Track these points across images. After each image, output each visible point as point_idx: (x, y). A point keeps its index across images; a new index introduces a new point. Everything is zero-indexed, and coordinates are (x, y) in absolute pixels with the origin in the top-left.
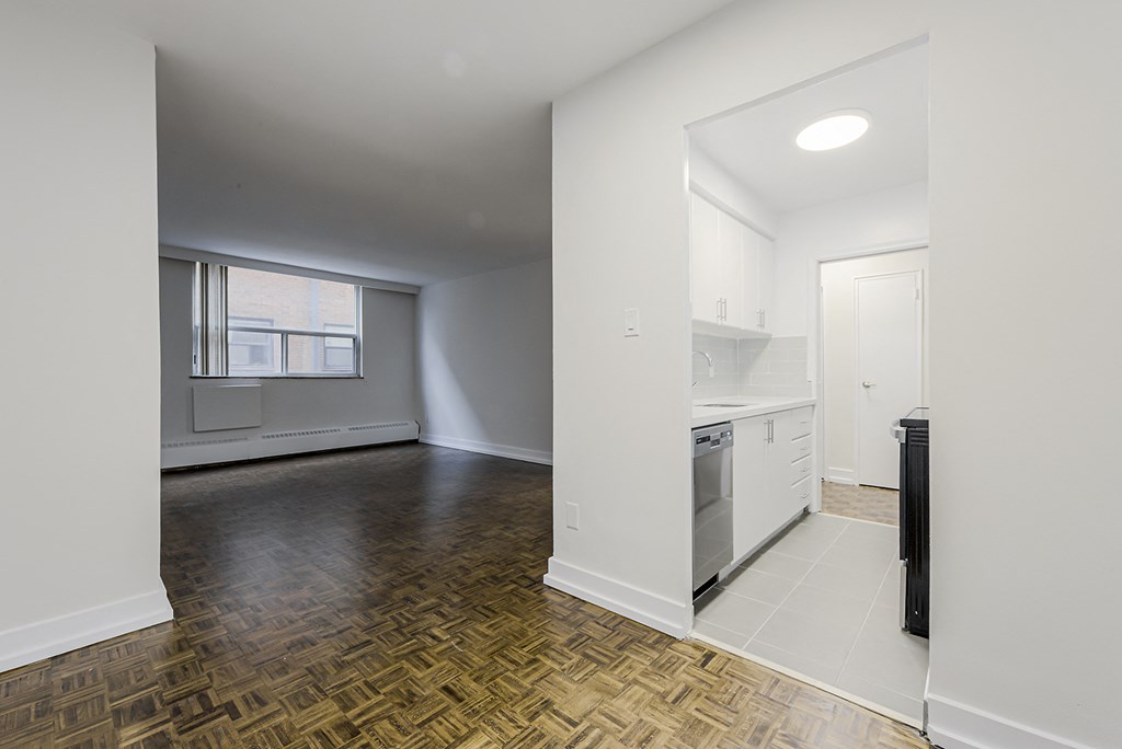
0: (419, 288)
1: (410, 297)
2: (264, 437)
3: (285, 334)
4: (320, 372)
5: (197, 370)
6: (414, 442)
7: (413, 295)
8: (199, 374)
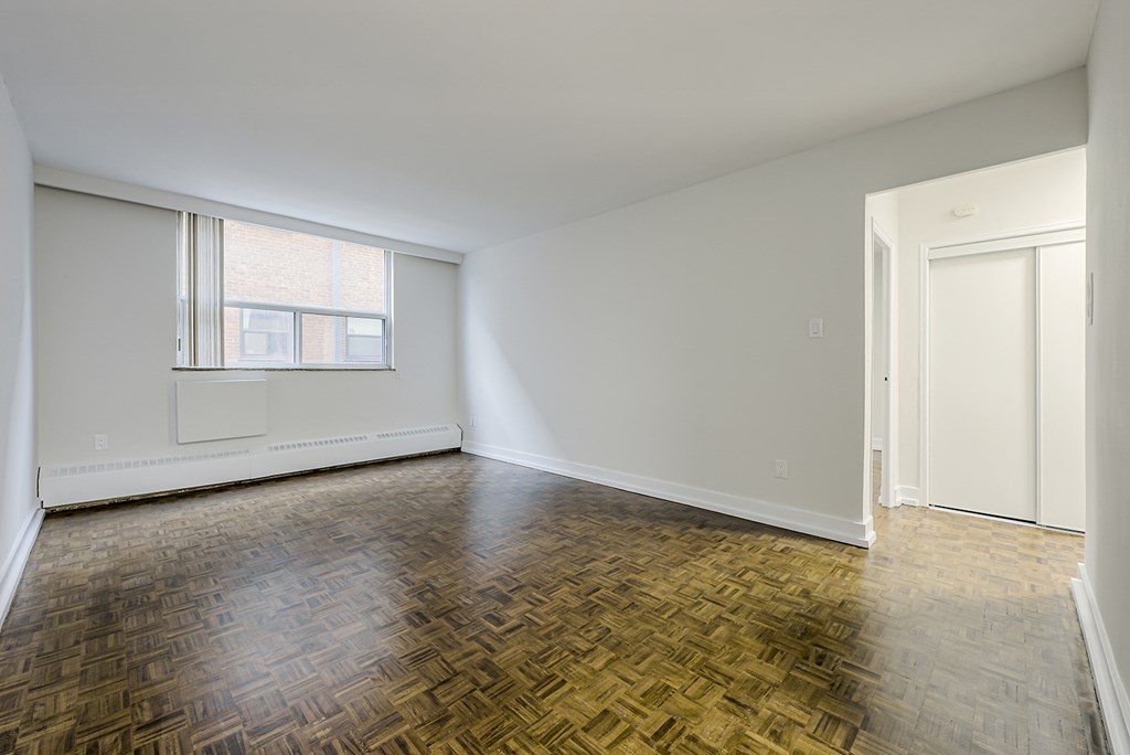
0: (463, 256)
1: (452, 266)
2: (270, 449)
3: (297, 312)
4: (342, 363)
5: (183, 360)
6: (457, 451)
7: (455, 264)
8: (186, 365)
